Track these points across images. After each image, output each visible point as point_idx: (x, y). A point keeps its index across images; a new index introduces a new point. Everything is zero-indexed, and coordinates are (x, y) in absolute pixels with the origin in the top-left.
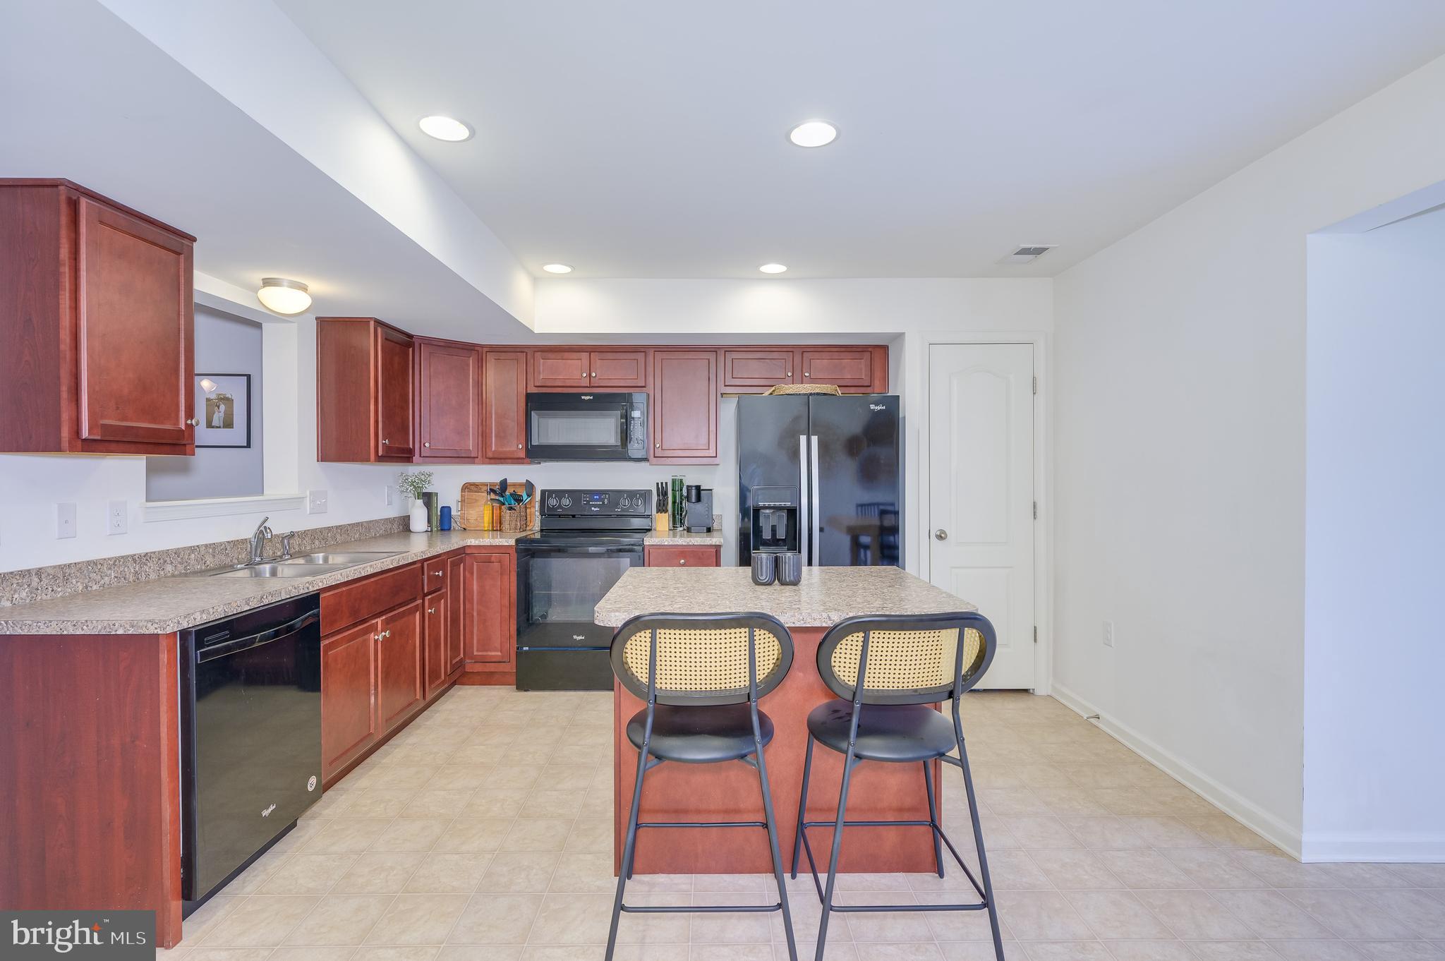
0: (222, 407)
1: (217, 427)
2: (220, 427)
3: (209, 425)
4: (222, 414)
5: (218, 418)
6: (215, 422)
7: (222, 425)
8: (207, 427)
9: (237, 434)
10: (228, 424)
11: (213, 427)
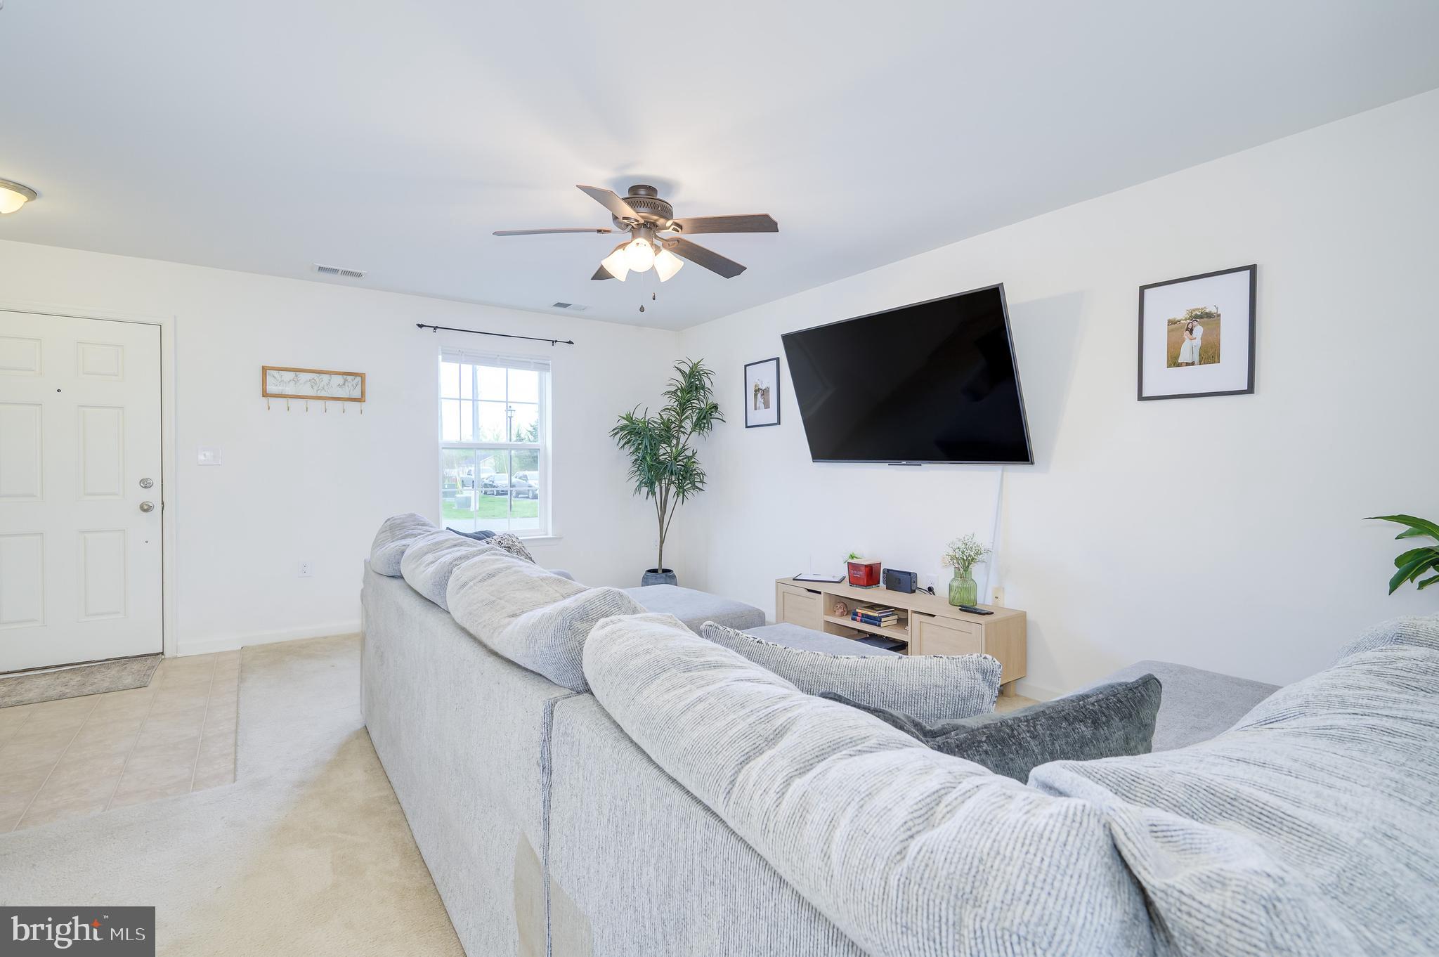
0: (1199, 330)
1: (1187, 364)
2: (1193, 364)
3: (1174, 362)
4: (1198, 342)
5: (1189, 349)
6: (1184, 356)
7: (1197, 359)
8: (1169, 366)
9: (1230, 370)
10: (1210, 354)
11: (1179, 365)
